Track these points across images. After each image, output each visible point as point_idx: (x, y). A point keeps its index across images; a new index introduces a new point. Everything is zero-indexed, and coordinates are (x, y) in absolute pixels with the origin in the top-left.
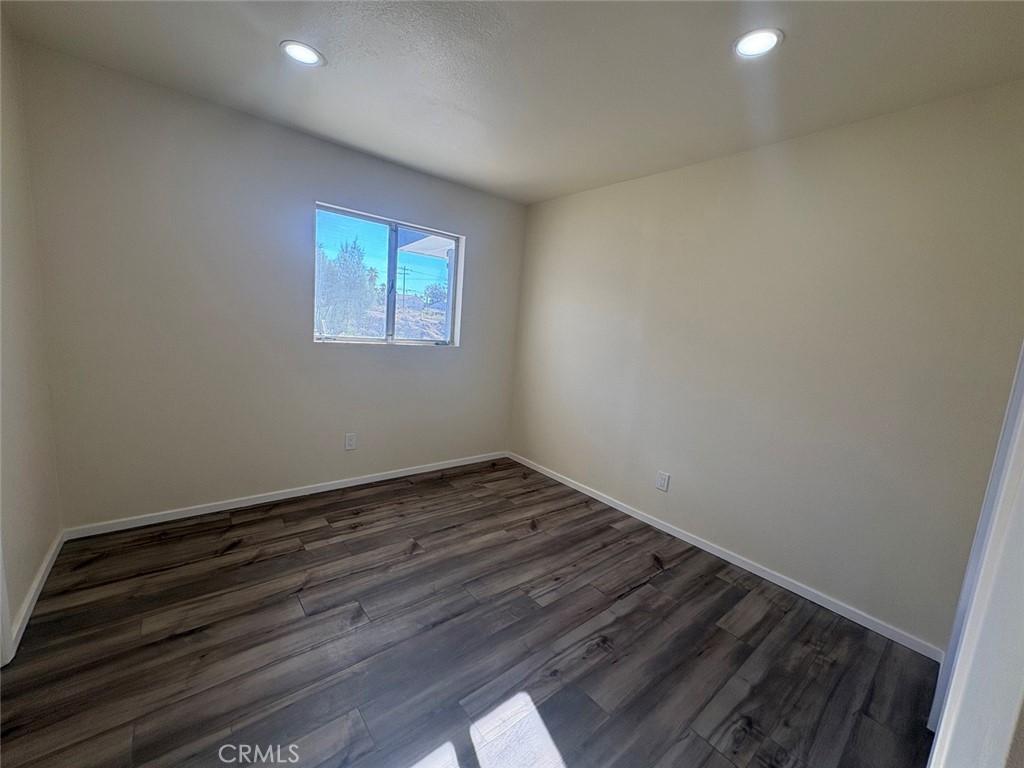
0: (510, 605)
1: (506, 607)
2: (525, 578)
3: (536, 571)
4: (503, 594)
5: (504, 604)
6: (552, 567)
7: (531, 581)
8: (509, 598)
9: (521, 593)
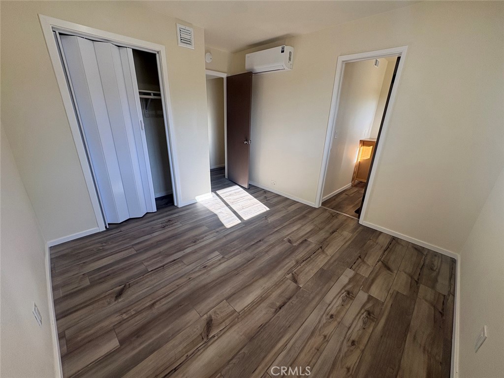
0: (232, 250)
1: (233, 249)
2: (223, 266)
3: (216, 271)
4: (235, 255)
5: (234, 251)
6: (205, 276)
7: (221, 264)
8: (233, 253)
9: (226, 257)
